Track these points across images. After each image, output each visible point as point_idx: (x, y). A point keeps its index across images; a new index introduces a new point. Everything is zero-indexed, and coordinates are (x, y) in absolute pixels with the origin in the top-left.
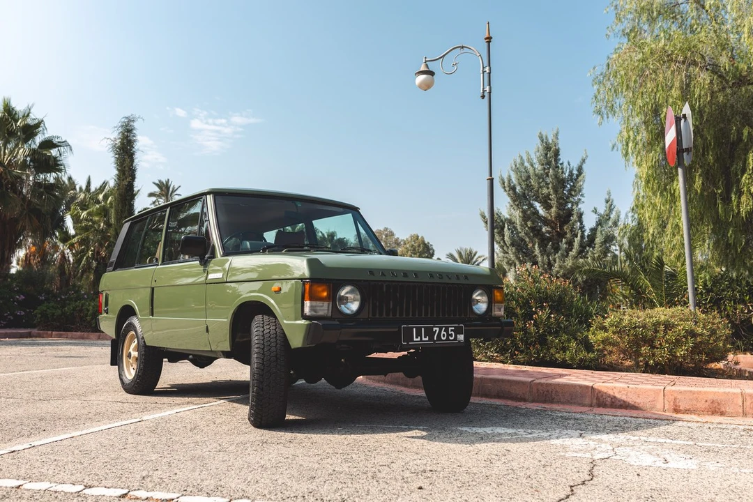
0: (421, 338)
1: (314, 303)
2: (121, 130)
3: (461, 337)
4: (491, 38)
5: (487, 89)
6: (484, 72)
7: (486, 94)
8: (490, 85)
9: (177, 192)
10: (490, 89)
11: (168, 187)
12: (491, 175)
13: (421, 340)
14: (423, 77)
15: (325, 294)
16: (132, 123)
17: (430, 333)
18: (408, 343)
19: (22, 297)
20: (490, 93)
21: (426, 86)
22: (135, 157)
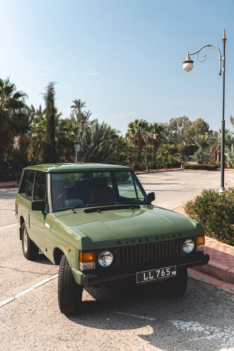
0: (149, 278)
1: (85, 264)
2: (48, 89)
3: (174, 273)
4: (226, 39)
5: (223, 69)
6: (221, 60)
7: (222, 73)
8: (224, 67)
9: (84, 105)
10: (225, 70)
11: (79, 103)
12: (224, 119)
13: (149, 279)
14: (187, 64)
15: (91, 258)
16: (53, 86)
17: (154, 274)
18: (140, 282)
19: (11, 167)
20: (224, 72)
21: (189, 69)
22: (54, 102)
